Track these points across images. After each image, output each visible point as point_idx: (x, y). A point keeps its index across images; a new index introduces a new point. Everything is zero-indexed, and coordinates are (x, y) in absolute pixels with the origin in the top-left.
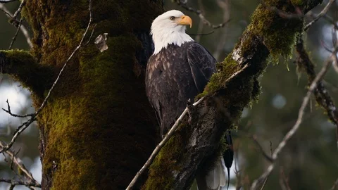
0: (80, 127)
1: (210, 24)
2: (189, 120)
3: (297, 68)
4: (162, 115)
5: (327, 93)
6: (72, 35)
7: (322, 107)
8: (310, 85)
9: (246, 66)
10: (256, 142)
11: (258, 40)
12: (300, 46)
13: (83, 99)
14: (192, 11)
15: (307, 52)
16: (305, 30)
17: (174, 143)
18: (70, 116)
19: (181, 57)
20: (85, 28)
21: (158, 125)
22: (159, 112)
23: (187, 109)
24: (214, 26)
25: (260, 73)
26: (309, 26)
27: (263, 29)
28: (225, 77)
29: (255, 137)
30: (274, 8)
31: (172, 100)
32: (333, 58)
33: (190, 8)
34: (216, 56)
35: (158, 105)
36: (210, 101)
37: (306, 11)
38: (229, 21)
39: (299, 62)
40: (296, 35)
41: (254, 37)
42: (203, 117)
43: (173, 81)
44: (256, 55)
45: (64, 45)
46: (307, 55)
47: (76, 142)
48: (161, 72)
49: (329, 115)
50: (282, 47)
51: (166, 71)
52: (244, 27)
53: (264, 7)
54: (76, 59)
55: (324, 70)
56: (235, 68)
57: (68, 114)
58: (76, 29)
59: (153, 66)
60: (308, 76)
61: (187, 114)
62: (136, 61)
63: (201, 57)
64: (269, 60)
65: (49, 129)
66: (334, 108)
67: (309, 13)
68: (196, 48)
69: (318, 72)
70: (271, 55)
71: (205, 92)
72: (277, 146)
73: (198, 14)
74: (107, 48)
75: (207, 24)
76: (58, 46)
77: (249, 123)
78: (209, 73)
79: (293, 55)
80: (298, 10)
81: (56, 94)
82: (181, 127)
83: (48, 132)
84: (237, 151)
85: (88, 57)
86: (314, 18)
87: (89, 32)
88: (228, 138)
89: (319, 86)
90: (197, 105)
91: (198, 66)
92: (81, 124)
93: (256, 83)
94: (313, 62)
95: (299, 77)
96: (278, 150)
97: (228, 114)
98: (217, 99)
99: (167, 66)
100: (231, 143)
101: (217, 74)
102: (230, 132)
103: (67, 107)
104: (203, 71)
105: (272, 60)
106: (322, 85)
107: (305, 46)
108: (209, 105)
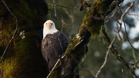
0: (16, 70)
1: (66, 24)
2: (60, 64)
3: (103, 39)
4: (49, 63)
5: (116, 49)
6: (10, 33)
7: (114, 55)
8: (109, 46)
9: (82, 40)
10: (88, 71)
11: (86, 30)
12: (104, 31)
13: (16, 59)
14: (58, 19)
15: (107, 33)
16: (105, 24)
17: (55, 74)
18: (12, 66)
19: (55, 38)
20: (15, 29)
21: (48, 67)
22: (48, 61)
23: (59, 60)
24: (68, 25)
25: (88, 43)
26: (107, 22)
27: (88, 25)
28: (74, 45)
29: (88, 69)
30: (92, 16)
31: (53, 56)
32: (118, 35)
33: (58, 18)
34: (70, 38)
35: (47, 59)
36: (68, 56)
37: (105, 16)
38: (74, 22)
39: (104, 37)
40: (102, 26)
41: (84, 28)
42: (66, 63)
43: (53, 49)
44: (86, 35)
45: (7, 37)
46: (107, 34)
47: (14, 76)
48: (48, 45)
49: (118, 58)
50: (96, 31)
51: (49, 45)
52: (80, 24)
53: (88, 16)
54: (12, 42)
55: (114, 40)
56: (77, 42)
57: (11, 65)
58: (11, 30)
60: (108, 43)
61: (59, 62)
62: (37, 42)
63: (63, 38)
64: (91, 38)
65: (3, 72)
66: (119, 55)
67: (107, 17)
69: (112, 40)
70: (92, 35)
71: (66, 52)
72: (97, 72)
73: (61, 20)
74: (25, 37)
75: (65, 24)
76: (4, 37)
77: (85, 64)
78: (67, 44)
79: (101, 34)
80: (102, 16)
81: (5, 57)
82: (57, 67)
83: (3, 73)
84: (81, 75)
85: (17, 41)
86: (109, 19)
87: (17, 31)
88: (77, 70)
89: (113, 46)
90: (63, 58)
91: (63, 42)
92: (16, 69)
93: (87, 47)
94: (109, 37)
95: (104, 43)
96: (97, 74)
97: (76, 60)
98: (71, 55)
100: (78, 72)
101: (70, 44)
102: (77, 68)
103: (10, 62)
105: (93, 37)
106: (114, 46)
107: (106, 30)
108: (68, 57)
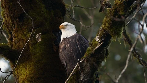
0: (32, 75)
1: (85, 26)
2: (79, 69)
3: (124, 42)
4: (67, 67)
5: (138, 52)
6: (26, 35)
7: (136, 59)
8: (130, 49)
9: (102, 43)
10: (108, 76)
11: (106, 32)
12: (125, 33)
13: (32, 63)
14: (76, 21)
15: (128, 35)
16: (127, 25)
17: (73, 79)
18: (27, 71)
19: (73, 41)
20: (31, 32)
22: (66, 66)
23: (78, 64)
24: (87, 27)
25: (108, 46)
26: (128, 24)
27: (108, 27)
28: (93, 49)
29: (108, 74)
30: (112, 17)
31: (71, 60)
32: (139, 37)
33: (76, 20)
34: (89, 40)
35: (65, 64)
36: (88, 60)
37: (126, 17)
38: (93, 24)
39: (125, 40)
40: (122, 28)
41: (104, 30)
42: (85, 67)
43: (71, 52)
44: (106, 38)
45: (22, 40)
46: (128, 37)
47: (31, 82)
48: (65, 49)
49: (140, 61)
50: (117, 33)
51: (67, 48)
52: (100, 26)
53: (108, 17)
54: (28, 46)
55: (136, 42)
56: (97, 44)
57: (27, 70)
58: (27, 33)
59: (62, 47)
60: (129, 46)
61: (78, 66)
62: (54, 45)
63: (82, 41)
64: (112, 40)
65: (18, 77)
66: (142, 59)
67: (128, 18)
68: (80, 37)
69: (133, 43)
70: (112, 37)
71: (85, 56)
72: (118, 77)
73: (80, 22)
74: (41, 40)
75: (84, 26)
76: (20, 40)
77: (105, 68)
79: (122, 37)
80: (123, 17)
81: (20, 62)
82: (76, 72)
83: (18, 78)
84: (101, 80)
85: (33, 44)
86: (130, 20)
87: (33, 33)
88: (96, 75)
89: (134, 49)
90: (82, 62)
91: (81, 45)
92: (32, 74)
93: (107, 50)
94: (131, 39)
95: (125, 46)
96: (118, 79)
97: (95, 65)
98: (90, 59)
99: (68, 46)
100: (98, 77)
101: (90, 48)
102: (97, 73)
103: (26, 67)
104: (84, 46)
105: (113, 40)
106: (136, 49)
107: (127, 32)
108: (87, 61)
